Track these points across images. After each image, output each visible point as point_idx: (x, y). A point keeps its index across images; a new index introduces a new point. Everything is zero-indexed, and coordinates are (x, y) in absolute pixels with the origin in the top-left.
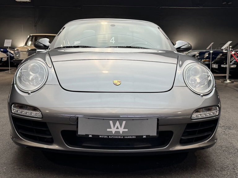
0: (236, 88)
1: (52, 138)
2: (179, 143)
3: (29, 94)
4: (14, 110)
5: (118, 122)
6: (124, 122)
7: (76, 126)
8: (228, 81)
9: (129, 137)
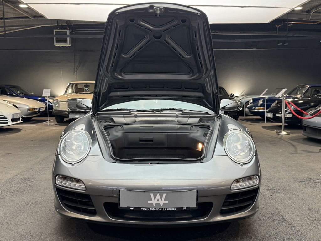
0: (291, 142)
1: (95, 210)
2: (219, 214)
3: (73, 165)
4: (58, 181)
5: (158, 194)
6: (164, 195)
7: (118, 199)
8: (284, 133)
9: (169, 209)
